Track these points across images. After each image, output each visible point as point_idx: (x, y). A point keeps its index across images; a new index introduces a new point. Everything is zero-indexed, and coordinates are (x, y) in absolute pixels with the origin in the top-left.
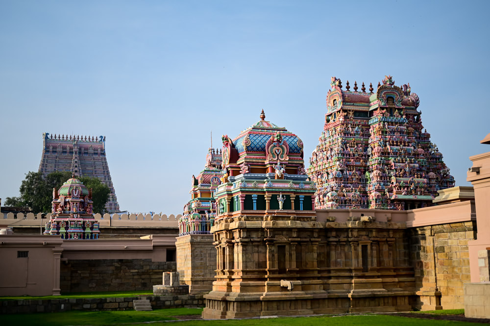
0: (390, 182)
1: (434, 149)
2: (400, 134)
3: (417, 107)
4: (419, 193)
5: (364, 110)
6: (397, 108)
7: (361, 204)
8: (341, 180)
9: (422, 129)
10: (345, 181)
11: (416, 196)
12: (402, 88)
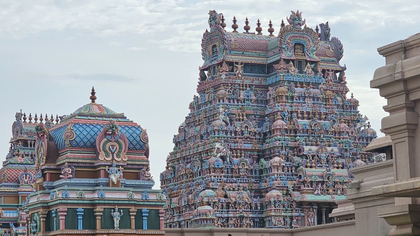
0: (296, 175)
1: (363, 124)
2: (314, 100)
3: (339, 59)
4: (339, 192)
5: (259, 62)
6: (309, 61)
7: (251, 208)
8: (222, 172)
9: (347, 92)
10: (228, 173)
11: (335, 196)
12: (317, 30)
